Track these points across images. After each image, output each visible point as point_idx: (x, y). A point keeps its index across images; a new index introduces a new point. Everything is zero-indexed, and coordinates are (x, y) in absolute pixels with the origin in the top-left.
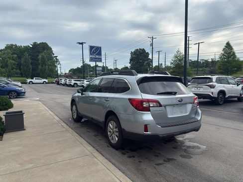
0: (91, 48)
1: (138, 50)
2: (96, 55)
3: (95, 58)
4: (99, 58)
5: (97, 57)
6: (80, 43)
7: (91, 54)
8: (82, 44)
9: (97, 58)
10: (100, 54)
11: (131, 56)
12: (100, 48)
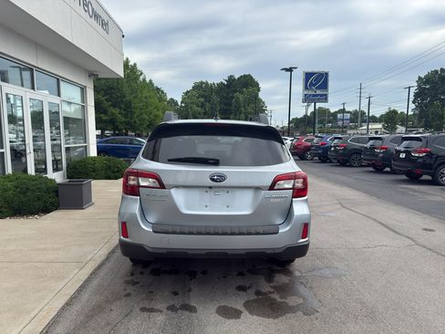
0: (308, 75)
1: (436, 71)
2: (317, 88)
3: (314, 95)
4: (321, 95)
5: (319, 92)
6: (287, 70)
7: (306, 88)
8: (290, 70)
9: (318, 95)
10: (325, 86)
11: (419, 86)
12: (327, 74)
